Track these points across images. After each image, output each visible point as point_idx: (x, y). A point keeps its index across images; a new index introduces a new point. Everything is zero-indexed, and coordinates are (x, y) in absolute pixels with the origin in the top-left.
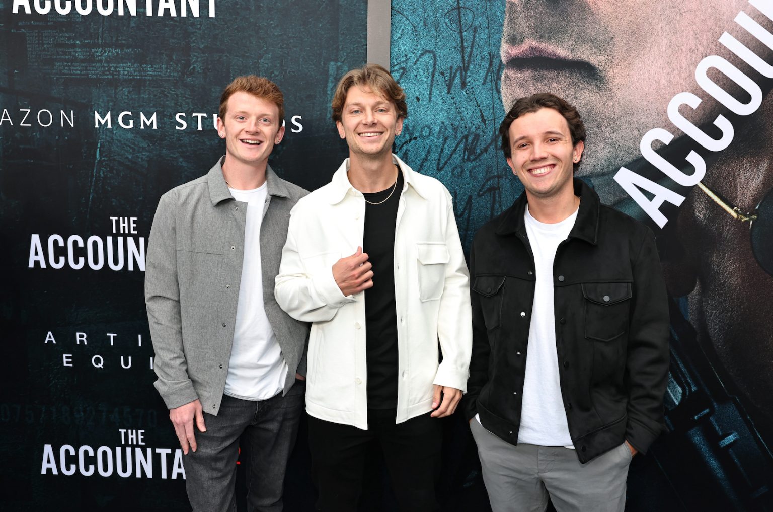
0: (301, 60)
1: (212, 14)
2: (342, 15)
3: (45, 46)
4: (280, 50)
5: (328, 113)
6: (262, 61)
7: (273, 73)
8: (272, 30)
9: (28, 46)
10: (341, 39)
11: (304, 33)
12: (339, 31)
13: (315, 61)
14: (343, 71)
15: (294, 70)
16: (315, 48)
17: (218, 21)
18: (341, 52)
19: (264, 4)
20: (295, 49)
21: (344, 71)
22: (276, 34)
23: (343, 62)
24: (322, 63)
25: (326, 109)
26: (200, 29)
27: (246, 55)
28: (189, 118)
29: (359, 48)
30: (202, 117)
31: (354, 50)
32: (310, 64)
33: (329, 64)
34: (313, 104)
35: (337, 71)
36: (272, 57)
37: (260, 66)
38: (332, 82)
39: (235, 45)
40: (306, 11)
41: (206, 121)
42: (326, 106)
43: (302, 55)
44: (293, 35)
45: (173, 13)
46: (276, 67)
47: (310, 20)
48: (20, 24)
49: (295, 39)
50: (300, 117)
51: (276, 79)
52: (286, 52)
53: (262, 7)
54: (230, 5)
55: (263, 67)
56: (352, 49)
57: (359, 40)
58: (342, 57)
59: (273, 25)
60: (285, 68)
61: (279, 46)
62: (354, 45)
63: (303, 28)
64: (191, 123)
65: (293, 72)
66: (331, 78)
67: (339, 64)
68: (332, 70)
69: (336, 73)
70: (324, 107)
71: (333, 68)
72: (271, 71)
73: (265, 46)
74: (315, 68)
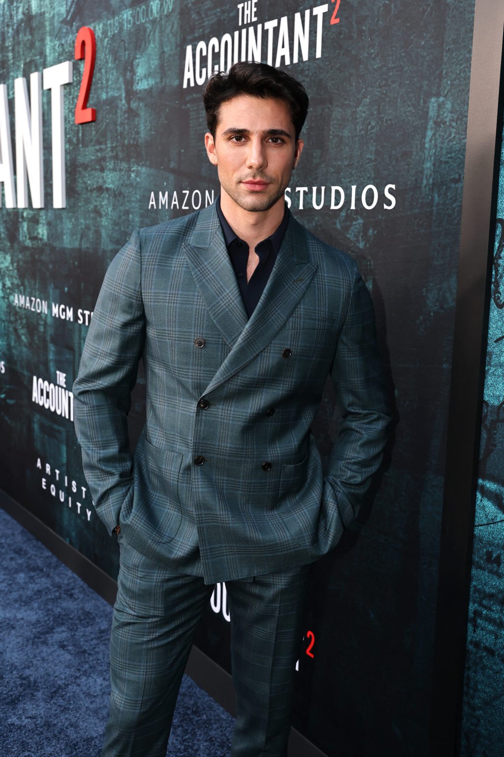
0: (399, 100)
1: (319, 55)
2: (448, 20)
3: (201, 120)
4: (378, 90)
5: (424, 178)
6: (360, 108)
7: (369, 124)
8: (372, 62)
9: (191, 122)
10: (445, 59)
11: (404, 59)
12: (444, 47)
13: (414, 99)
14: (445, 110)
15: (390, 117)
16: (416, 79)
17: (323, 61)
18: (445, 80)
19: (366, 27)
20: (394, 85)
21: (447, 109)
22: (375, 67)
23: (446, 96)
24: (422, 101)
25: (422, 172)
26: (307, 76)
27: (346, 102)
28: (293, 194)
29: (466, 69)
30: (304, 191)
31: (460, 73)
32: (409, 106)
33: (430, 102)
34: (408, 165)
35: (439, 111)
36: (370, 102)
37: (358, 116)
38: (432, 129)
39: (337, 92)
40: (408, 25)
41: (306, 197)
42: (423, 168)
43: (401, 93)
44: (393, 65)
45: (287, 62)
46: (372, 114)
47: (412, 38)
48: (187, 99)
49: (395, 70)
50: (393, 186)
51: (373, 133)
52: (385, 92)
53: (364, 31)
54: (335, 37)
55: (360, 117)
56: (458, 72)
57: (467, 55)
58: (445, 88)
59: (373, 55)
60: (382, 116)
61: (378, 83)
62: (461, 65)
63: (404, 52)
64: (295, 200)
65: (390, 120)
66: (431, 123)
67: (441, 99)
68: (433, 110)
69: (436, 114)
70: (420, 169)
71: (433, 107)
72: (368, 121)
73: (364, 86)
74: (413, 111)
